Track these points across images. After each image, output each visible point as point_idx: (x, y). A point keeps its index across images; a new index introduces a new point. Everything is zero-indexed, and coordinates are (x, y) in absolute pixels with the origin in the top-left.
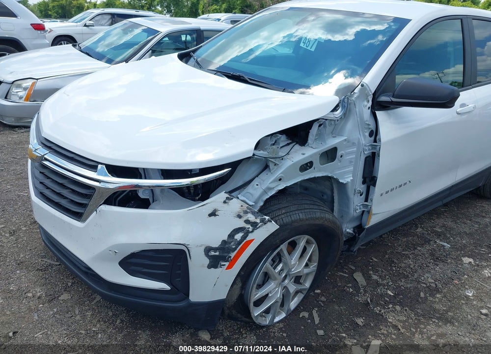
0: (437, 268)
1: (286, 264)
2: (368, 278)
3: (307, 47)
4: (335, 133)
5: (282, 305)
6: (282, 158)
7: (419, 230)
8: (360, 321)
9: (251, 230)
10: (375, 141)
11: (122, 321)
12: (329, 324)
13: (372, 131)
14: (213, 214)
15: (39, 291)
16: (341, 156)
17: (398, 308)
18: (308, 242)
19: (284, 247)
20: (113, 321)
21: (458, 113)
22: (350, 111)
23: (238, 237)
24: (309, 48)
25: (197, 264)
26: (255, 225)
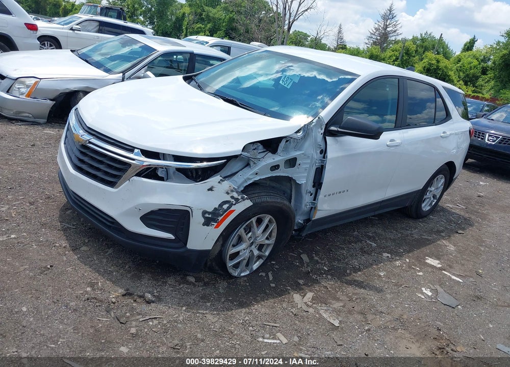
0: (363, 258)
1: (254, 233)
2: (311, 258)
3: (285, 84)
4: (296, 148)
5: (247, 265)
6: (259, 160)
7: (356, 233)
8: (301, 282)
9: (234, 203)
10: (324, 157)
11: (130, 267)
12: (279, 281)
13: (322, 150)
14: (211, 189)
15: (64, 243)
16: (299, 165)
17: (329, 277)
18: (270, 221)
19: (254, 220)
20: (123, 266)
21: (388, 146)
22: (308, 134)
23: (225, 207)
24: (286, 86)
25: (196, 221)
26: (237, 200)
